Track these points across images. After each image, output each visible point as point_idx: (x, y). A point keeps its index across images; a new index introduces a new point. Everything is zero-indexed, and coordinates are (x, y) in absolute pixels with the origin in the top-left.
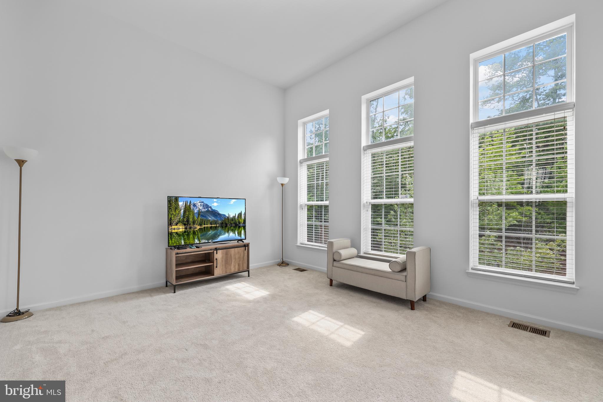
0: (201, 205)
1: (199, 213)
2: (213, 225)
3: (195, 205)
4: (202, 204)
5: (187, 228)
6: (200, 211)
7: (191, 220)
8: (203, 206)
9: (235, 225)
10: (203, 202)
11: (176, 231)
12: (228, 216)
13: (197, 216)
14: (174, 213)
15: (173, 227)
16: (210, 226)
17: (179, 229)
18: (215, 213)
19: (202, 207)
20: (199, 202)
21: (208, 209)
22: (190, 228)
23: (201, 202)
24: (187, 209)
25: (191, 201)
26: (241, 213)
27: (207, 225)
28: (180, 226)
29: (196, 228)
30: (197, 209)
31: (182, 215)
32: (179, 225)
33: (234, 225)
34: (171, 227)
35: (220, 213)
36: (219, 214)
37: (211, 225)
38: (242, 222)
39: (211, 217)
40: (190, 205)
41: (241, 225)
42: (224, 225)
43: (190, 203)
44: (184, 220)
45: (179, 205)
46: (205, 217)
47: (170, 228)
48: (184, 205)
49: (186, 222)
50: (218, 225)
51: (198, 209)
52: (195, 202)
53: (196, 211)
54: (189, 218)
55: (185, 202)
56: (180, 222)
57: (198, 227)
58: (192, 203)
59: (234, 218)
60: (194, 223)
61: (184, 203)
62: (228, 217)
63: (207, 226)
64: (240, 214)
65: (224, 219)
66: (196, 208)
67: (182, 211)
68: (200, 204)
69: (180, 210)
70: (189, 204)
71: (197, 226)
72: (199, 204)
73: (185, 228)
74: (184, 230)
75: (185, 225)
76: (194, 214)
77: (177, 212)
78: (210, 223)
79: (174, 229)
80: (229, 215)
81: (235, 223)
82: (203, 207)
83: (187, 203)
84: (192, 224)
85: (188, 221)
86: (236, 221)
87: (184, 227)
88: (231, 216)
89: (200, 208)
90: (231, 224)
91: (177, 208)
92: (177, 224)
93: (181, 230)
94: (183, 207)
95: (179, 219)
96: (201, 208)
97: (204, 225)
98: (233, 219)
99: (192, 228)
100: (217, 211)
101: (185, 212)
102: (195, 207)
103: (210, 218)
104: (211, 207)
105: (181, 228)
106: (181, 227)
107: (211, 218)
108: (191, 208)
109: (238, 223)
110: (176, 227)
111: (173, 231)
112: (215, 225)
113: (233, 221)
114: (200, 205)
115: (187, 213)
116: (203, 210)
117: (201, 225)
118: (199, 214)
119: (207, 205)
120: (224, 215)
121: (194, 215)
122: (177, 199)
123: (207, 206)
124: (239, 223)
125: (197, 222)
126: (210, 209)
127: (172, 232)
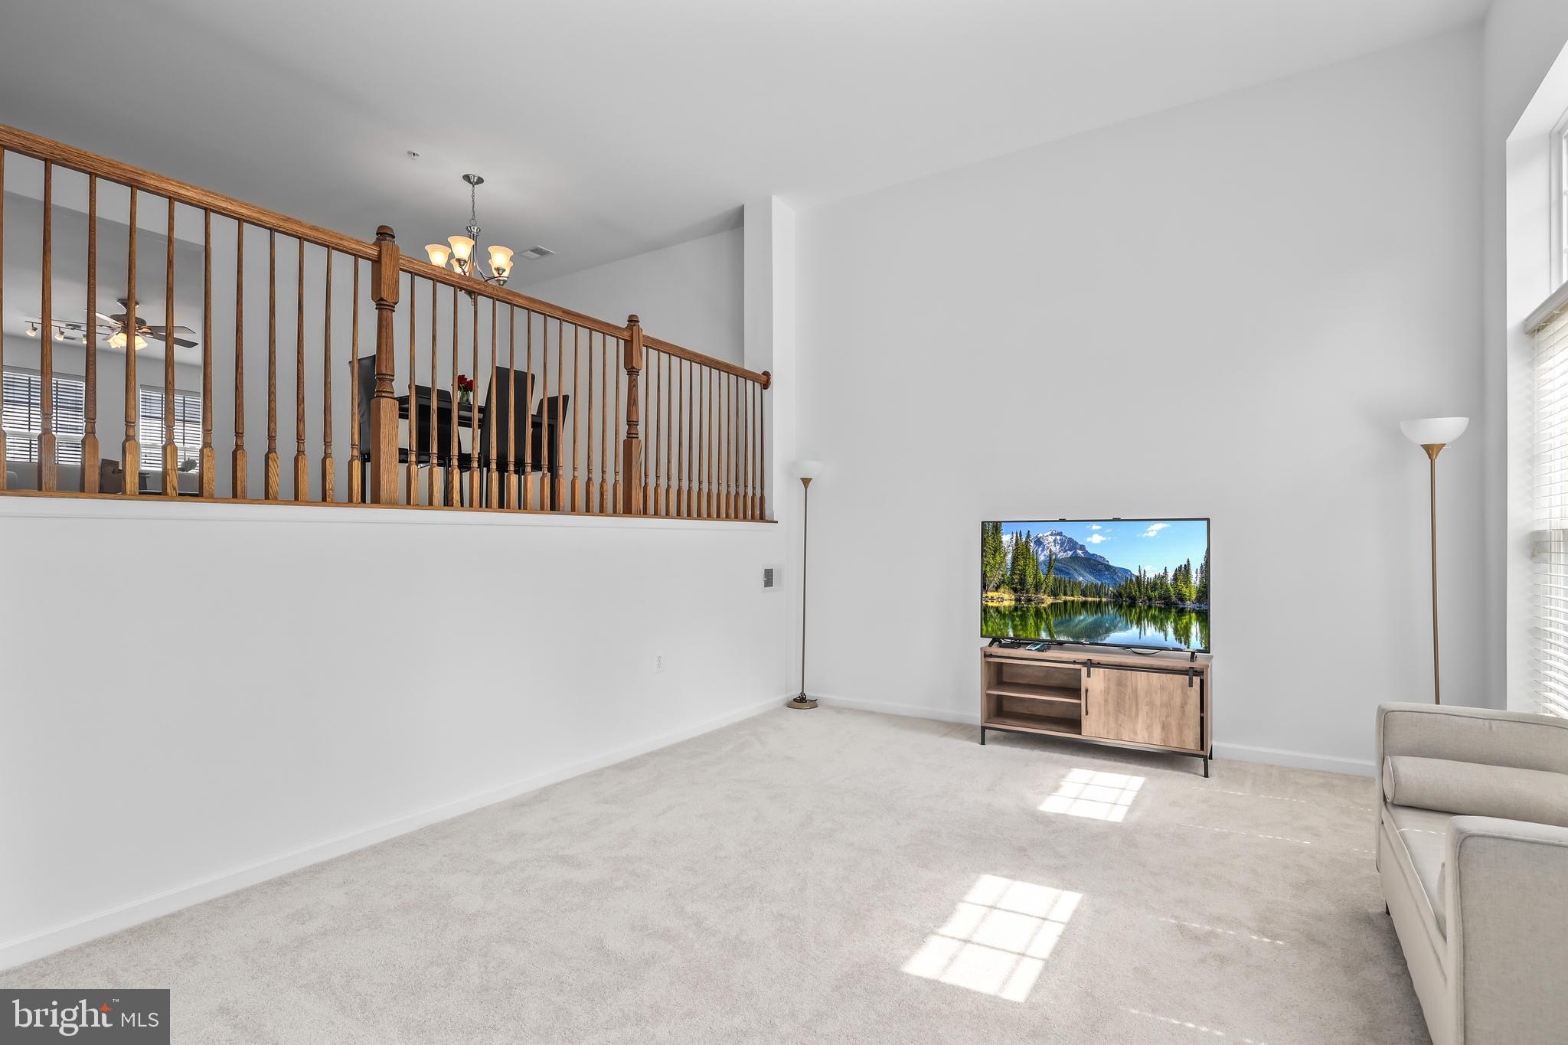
0: (1055, 541)
1: (1051, 562)
2: (1090, 599)
3: (1039, 542)
4: (1058, 537)
5: (1020, 600)
6: (1054, 557)
7: (1030, 580)
8: (1062, 544)
9: (1166, 604)
10: (1060, 534)
11: (995, 604)
12: (1137, 574)
13: (1045, 571)
14: (992, 562)
15: (990, 594)
16: (1082, 599)
17: (1002, 600)
18: (1095, 564)
19: (1058, 547)
20: (1051, 535)
21: (1076, 551)
22: (1029, 600)
23: (1055, 534)
24: (1022, 551)
25: (1029, 532)
26: (1187, 567)
27: (1072, 595)
28: (1004, 593)
29: (1043, 603)
30: (1045, 552)
31: (1009, 567)
32: (1002, 590)
33: (1159, 603)
34: (986, 595)
35: (1111, 564)
36: (1108, 568)
37: (1084, 599)
38: (1194, 597)
39: (1086, 574)
40: (1027, 542)
41: (1189, 605)
42: (1126, 601)
43: (1028, 536)
44: (1013, 579)
45: (1001, 542)
46: (1068, 574)
47: (984, 595)
48: (1014, 541)
49: (1018, 586)
50: (1104, 600)
51: (1047, 553)
52: (1041, 535)
53: (1042, 558)
54: (1025, 576)
55: (1015, 535)
56: (1003, 582)
57: (1049, 600)
58: (1033, 536)
59: (1158, 581)
60: (1037, 587)
61: (1014, 538)
62: (1137, 578)
63: (1072, 598)
64: (1184, 572)
65: (1126, 581)
66: (1043, 551)
67: (1009, 556)
68: (1054, 538)
69: (1005, 555)
70: (1024, 540)
71: (1045, 597)
72: (1051, 539)
73: (1018, 600)
74: (1013, 603)
75: (1015, 590)
76: (1037, 565)
77: (998, 558)
78: (1080, 593)
79: (992, 599)
80: (1142, 573)
81: (1165, 599)
82: (1061, 546)
83: (1021, 536)
84: (1032, 590)
85: (1022, 582)
86: (1167, 590)
87: (1013, 597)
88: (1151, 575)
89: (1053, 549)
90: (1150, 599)
91: (997, 549)
92: (997, 589)
93: (1006, 603)
94: (1011, 548)
95: (1003, 576)
96: (1055, 549)
97: (1065, 594)
98: (1156, 584)
99: (1031, 600)
100: (1101, 557)
101: (1015, 559)
102: (1039, 548)
103: (1081, 579)
104: (1082, 548)
105: (1006, 599)
106: (1006, 596)
107: (1084, 578)
108: (1029, 550)
109: (1174, 599)
110: (995, 594)
111: (990, 604)
112: (1095, 599)
113: (1155, 590)
114: (1052, 541)
115: (1021, 563)
116: (1062, 555)
117: (1055, 594)
118: (1050, 567)
119: (1071, 541)
120: (1126, 571)
121: (1037, 568)
122: (997, 527)
123: (1072, 544)
124: (1182, 598)
125: (1044, 586)
126: (1080, 552)
127: (987, 605)
